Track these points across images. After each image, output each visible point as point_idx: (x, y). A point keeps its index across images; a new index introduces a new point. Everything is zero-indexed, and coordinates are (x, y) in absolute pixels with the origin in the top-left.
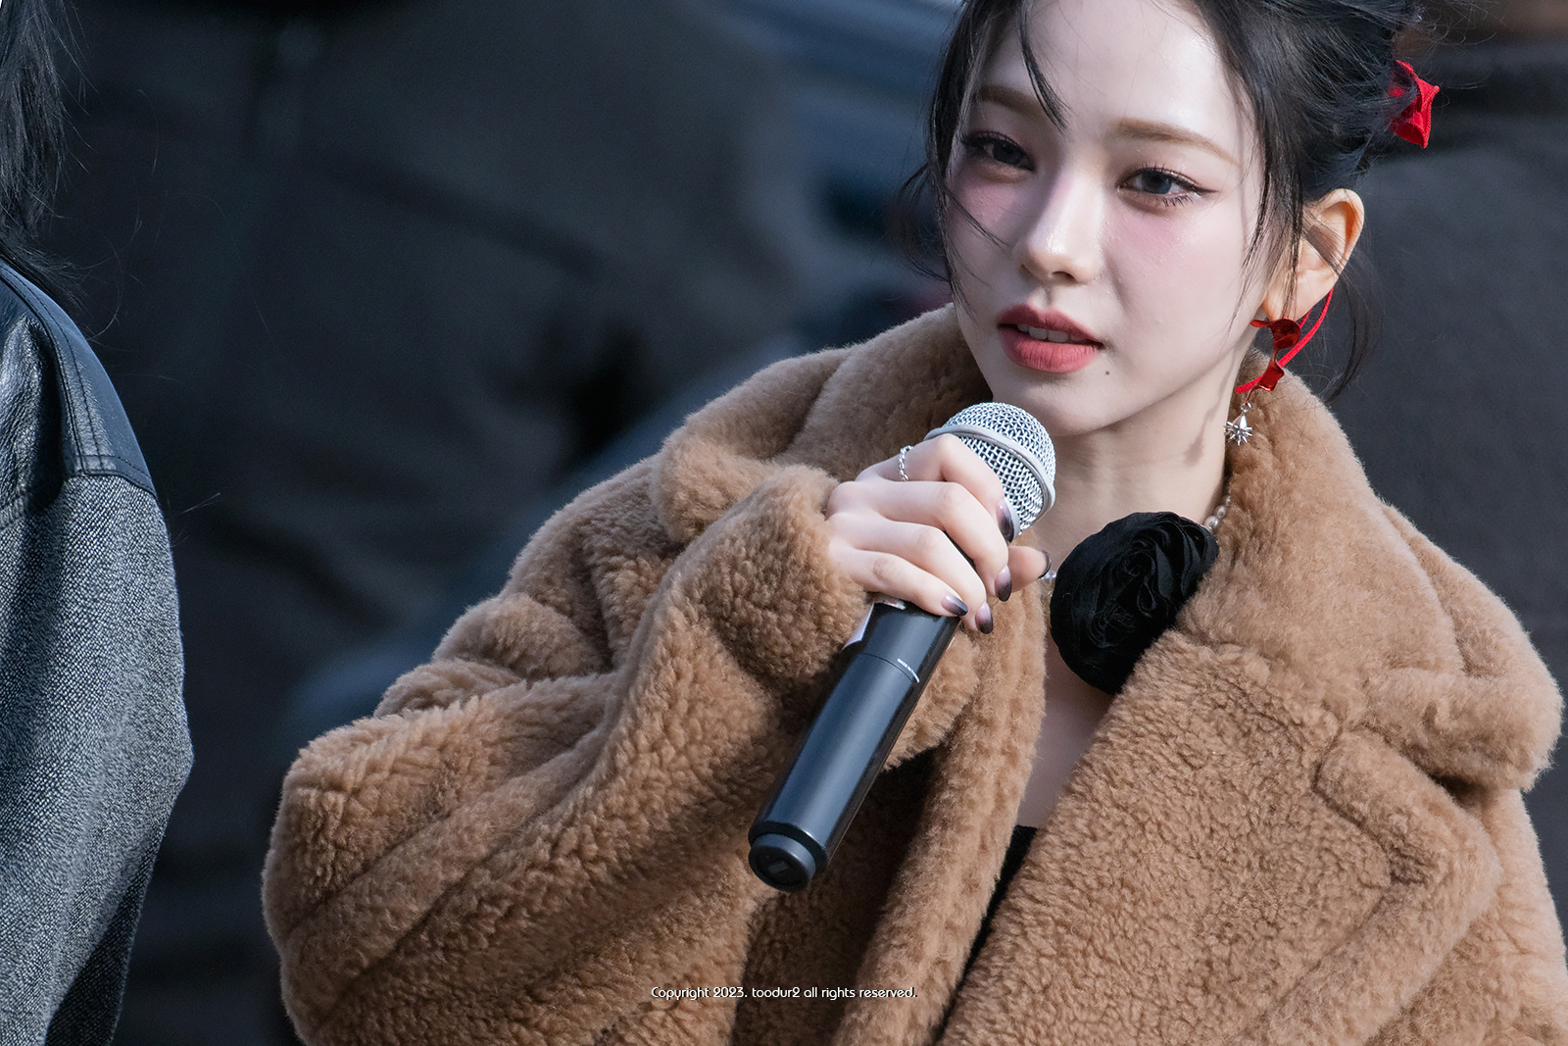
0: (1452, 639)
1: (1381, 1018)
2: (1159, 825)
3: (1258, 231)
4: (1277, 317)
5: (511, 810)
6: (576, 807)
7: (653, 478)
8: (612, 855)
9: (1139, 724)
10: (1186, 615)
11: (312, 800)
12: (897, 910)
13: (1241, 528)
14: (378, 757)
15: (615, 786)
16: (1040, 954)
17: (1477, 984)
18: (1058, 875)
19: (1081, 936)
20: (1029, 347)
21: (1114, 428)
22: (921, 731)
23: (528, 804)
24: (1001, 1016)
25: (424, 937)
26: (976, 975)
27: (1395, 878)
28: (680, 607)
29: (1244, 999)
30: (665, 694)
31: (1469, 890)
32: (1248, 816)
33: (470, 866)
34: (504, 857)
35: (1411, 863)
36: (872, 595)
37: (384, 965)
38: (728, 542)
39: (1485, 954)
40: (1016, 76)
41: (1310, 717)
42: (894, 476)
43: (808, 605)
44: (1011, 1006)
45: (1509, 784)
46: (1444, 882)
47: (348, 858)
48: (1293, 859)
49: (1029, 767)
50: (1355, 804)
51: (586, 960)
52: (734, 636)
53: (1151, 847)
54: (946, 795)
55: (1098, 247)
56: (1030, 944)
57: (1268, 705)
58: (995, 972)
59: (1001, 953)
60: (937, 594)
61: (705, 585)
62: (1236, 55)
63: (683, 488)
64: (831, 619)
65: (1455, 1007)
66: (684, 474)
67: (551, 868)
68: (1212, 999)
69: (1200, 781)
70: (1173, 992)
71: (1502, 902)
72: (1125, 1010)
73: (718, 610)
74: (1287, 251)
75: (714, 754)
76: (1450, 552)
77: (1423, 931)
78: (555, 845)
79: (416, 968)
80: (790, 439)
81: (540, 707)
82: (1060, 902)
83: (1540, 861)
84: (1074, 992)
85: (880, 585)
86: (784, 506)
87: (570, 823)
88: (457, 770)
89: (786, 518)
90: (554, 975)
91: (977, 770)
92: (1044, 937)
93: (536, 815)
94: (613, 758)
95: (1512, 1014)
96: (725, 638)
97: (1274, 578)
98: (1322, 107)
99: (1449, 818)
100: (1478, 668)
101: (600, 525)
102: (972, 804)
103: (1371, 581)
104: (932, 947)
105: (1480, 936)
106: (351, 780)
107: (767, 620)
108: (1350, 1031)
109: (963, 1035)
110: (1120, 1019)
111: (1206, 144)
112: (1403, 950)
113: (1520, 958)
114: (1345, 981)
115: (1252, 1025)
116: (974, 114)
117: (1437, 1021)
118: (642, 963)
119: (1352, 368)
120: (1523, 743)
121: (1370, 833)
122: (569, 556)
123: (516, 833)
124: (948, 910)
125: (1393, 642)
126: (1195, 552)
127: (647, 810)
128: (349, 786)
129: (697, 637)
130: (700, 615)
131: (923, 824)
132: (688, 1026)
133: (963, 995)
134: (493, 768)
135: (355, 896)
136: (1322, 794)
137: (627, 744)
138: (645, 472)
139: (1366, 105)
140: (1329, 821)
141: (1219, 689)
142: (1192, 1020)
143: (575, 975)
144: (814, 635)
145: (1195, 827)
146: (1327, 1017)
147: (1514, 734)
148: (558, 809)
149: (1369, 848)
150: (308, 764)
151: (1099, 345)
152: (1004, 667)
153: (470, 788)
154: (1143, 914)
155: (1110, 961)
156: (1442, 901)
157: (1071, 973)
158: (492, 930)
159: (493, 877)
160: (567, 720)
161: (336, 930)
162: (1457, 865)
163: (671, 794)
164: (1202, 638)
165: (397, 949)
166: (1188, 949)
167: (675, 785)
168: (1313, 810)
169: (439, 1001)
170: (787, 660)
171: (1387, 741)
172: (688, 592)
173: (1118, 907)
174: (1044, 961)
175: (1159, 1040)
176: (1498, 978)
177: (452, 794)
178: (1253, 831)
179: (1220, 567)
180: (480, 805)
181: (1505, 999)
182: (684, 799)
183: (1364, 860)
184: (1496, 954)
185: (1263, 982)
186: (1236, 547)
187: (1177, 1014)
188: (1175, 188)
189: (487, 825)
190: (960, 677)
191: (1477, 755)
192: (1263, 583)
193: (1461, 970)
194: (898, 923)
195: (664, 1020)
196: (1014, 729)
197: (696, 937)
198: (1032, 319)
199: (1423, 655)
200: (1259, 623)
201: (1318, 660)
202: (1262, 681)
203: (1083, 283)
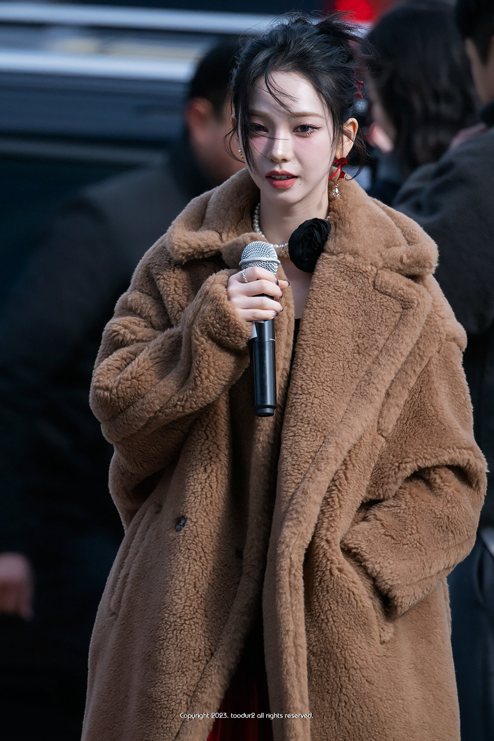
0: (402, 235)
1: (410, 349)
2: (334, 310)
4: (339, 158)
9: (321, 283)
10: (326, 247)
13: (335, 218)
16: (310, 355)
17: (433, 331)
18: (309, 332)
19: (320, 347)
20: (278, 183)
24: (304, 376)
26: (294, 366)
27: (403, 308)
29: (370, 353)
30: (206, 363)
31: (425, 306)
32: (358, 301)
35: (407, 303)
41: (368, 269)
42: (243, 281)
44: (306, 372)
45: (428, 273)
46: (417, 306)
48: (373, 310)
50: (387, 290)
53: (333, 317)
55: (292, 150)
56: (307, 353)
57: (356, 268)
58: (299, 364)
59: (300, 358)
62: (318, 88)
65: (428, 339)
68: (361, 355)
69: (342, 295)
70: (350, 357)
71: (434, 306)
72: (338, 365)
77: (415, 321)
80: (202, 223)
82: (312, 339)
84: (322, 363)
85: (256, 319)
92: (310, 350)
94: (195, 382)
97: (348, 231)
99: (414, 287)
100: (411, 242)
101: (152, 266)
103: (375, 224)
105: (431, 317)
108: (402, 355)
109: (295, 384)
110: (338, 368)
111: (315, 115)
112: (411, 328)
113: (442, 321)
114: (397, 341)
115: (374, 361)
117: (425, 345)
120: (430, 261)
121: (393, 297)
125: (385, 241)
126: (325, 228)
136: (377, 289)
137: (199, 378)
138: (162, 241)
140: (381, 297)
141: (341, 267)
142: (357, 363)
145: (344, 308)
146: (395, 353)
147: (426, 259)
149: (394, 302)
151: (296, 177)
154: (336, 337)
155: (330, 352)
156: (418, 311)
157: (320, 358)
162: (420, 300)
164: (332, 254)
166: (351, 343)
168: (376, 295)
171: (391, 270)
173: (328, 336)
174: (312, 357)
175: (349, 371)
176: (438, 328)
178: (360, 305)
179: (333, 231)
181: (442, 333)
183: (393, 305)
184: (436, 321)
185: (374, 347)
186: (336, 224)
187: (353, 362)
188: (310, 129)
191: (417, 267)
192: (345, 234)
193: (427, 328)
198: (277, 173)
199: (395, 242)
200: (347, 246)
201: (366, 252)
202: (352, 262)
203: (289, 161)
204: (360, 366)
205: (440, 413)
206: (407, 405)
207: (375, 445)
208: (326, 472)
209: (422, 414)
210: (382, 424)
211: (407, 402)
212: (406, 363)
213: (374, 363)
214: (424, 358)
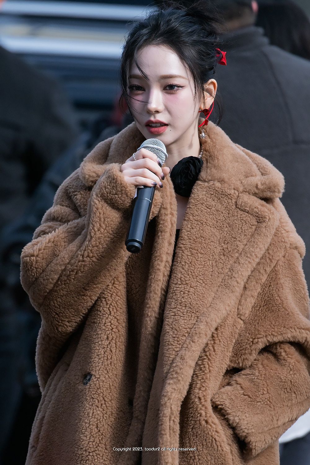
0: (257, 169)
1: (262, 252)
2: (206, 223)
3: (195, 92)
4: (204, 109)
5: (72, 251)
6: (85, 247)
7: (80, 174)
8: (96, 255)
9: (196, 202)
10: (200, 177)
11: (28, 260)
12: (155, 252)
13: (207, 156)
14: (40, 247)
15: (93, 240)
16: (188, 256)
17: (280, 241)
18: (187, 238)
19: (195, 250)
20: (153, 130)
21: (175, 142)
22: (153, 213)
23: (75, 249)
24: (183, 271)
25: (59, 283)
26: (175, 263)
27: (258, 222)
28: (96, 199)
29: (233, 255)
30: (98, 218)
31: (274, 221)
32: (224, 216)
33: (66, 265)
34: (73, 261)
35: (261, 218)
36: (136, 186)
37: (51, 291)
38: (103, 183)
39: (280, 234)
40: (137, 72)
41: (232, 192)
42: (133, 160)
43: (123, 192)
44: (185, 268)
45: (277, 197)
46: (269, 221)
47: (39, 270)
48: (235, 223)
49: (176, 216)
50: (246, 208)
51: (94, 279)
52: (109, 202)
53: (205, 228)
54: (160, 226)
55: (162, 104)
56: (185, 254)
57: (222, 192)
58: (179, 262)
59: (179, 257)
60: (150, 182)
61: (100, 193)
62: (182, 56)
63: (87, 174)
64: (129, 194)
65: (276, 247)
66: (86, 171)
67: (83, 261)
68: (226, 257)
69: (212, 211)
70: (217, 257)
71: (281, 223)
72: (208, 263)
73: (104, 198)
74: (202, 95)
75: (112, 228)
76: (251, 151)
77: (267, 232)
78: (83, 256)
79: (59, 290)
80: (107, 159)
81: (71, 228)
82: (189, 243)
83: (286, 212)
84: (197, 262)
85: (137, 184)
86: (113, 173)
87: (85, 250)
88: (57, 246)
89: (114, 175)
90: (88, 284)
91: (166, 219)
92: (188, 252)
93: (77, 251)
94: (90, 234)
95: (288, 246)
96: (107, 203)
97: (217, 165)
98: (203, 63)
99: (266, 207)
100: (264, 174)
101: (70, 187)
102: (166, 226)
103: (237, 161)
104: (164, 259)
105: (278, 231)
106: (36, 253)
107: (115, 197)
108: (257, 257)
109: (176, 276)
110: (208, 265)
111: (180, 77)
112: (263, 237)
113: (287, 233)
114: (253, 247)
115: (235, 261)
116: (130, 82)
117: (273, 251)
118: (106, 276)
119: (220, 117)
120: (278, 187)
121: (250, 214)
122: (65, 195)
123: (74, 255)
124: (166, 250)
125: (245, 172)
126: (198, 164)
127: (101, 243)
128: (36, 255)
129: (102, 205)
130: (101, 200)
131: (157, 233)
132: (117, 287)
133: (173, 268)
134: (65, 243)
135: (42, 278)
136: (238, 208)
137: (93, 231)
138: (77, 173)
139: (212, 60)
140: (241, 213)
141: (211, 191)
142: (223, 262)
143: (93, 283)
144: (126, 198)
145: (213, 221)
146: (251, 255)
147: (276, 186)
148: (81, 248)
149: (251, 217)
150: (25, 252)
151: (166, 125)
152: (167, 196)
153: (61, 249)
154: (207, 242)
155: (203, 254)
156: (269, 225)
157: (195, 258)
158: (74, 277)
159: (71, 266)
160: (77, 229)
161: (40, 286)
162: (270, 216)
163: (105, 239)
164: (205, 181)
165: (54, 287)
166: (218, 247)
167: (105, 237)
168: (237, 212)
169: (65, 295)
170: (122, 204)
171: (249, 194)
172: (97, 196)
173: (201, 242)
174: (189, 257)
175: (217, 268)
176: (284, 238)
177: (58, 251)
178: (226, 219)
179: (205, 165)
180: (65, 252)
181: (286, 243)
182: (108, 239)
183: (251, 220)
184: (282, 233)
185: (236, 251)
186: (207, 160)
187: (219, 262)
188: (176, 88)
189: (67, 255)
190: (158, 199)
192: (215, 167)
193: (276, 239)
194: (156, 255)
195: (112, 287)
196: (171, 209)
197: (116, 268)
198: (152, 122)
199: (252, 174)
200: (216, 175)
201: (231, 180)
202: (220, 187)
203: (161, 112)
204: (225, 264)
205: (285, 302)
206: (260, 296)
207: (235, 326)
208: (199, 344)
209: (271, 302)
210: (241, 310)
211: (259, 294)
212: (259, 264)
213: (235, 262)
214: (273, 261)
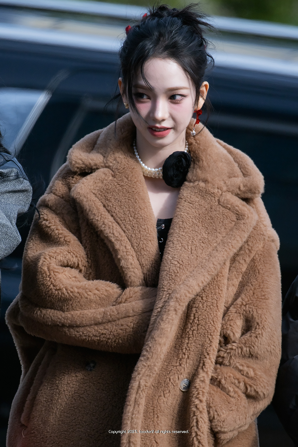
10: (187, 178)
13: (194, 157)
45: (257, 196)
48: (217, 217)
50: (228, 205)
66: (73, 158)
69: (195, 206)
95: (267, 238)
100: (245, 174)
105: (257, 225)
121: (231, 211)
140: (223, 209)
141: (195, 190)
168: (220, 208)
183: (231, 216)
191: (250, 194)
199: (234, 174)
201: (214, 180)
202: (204, 187)
